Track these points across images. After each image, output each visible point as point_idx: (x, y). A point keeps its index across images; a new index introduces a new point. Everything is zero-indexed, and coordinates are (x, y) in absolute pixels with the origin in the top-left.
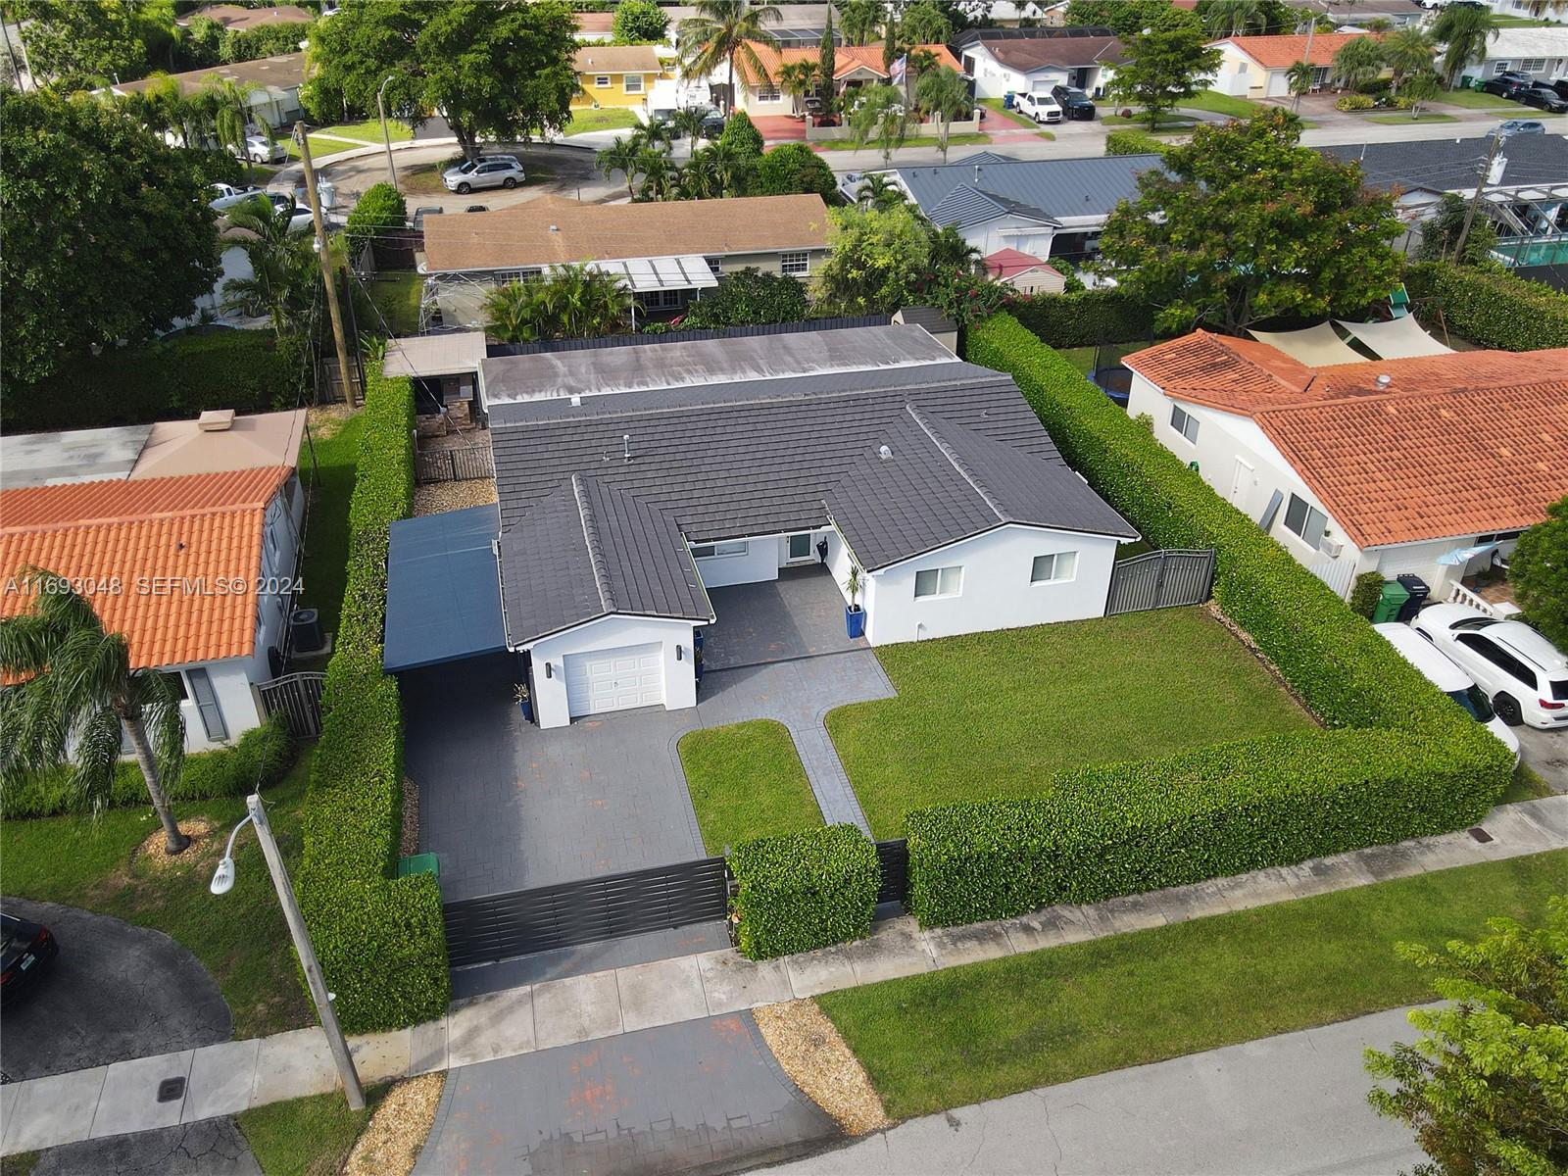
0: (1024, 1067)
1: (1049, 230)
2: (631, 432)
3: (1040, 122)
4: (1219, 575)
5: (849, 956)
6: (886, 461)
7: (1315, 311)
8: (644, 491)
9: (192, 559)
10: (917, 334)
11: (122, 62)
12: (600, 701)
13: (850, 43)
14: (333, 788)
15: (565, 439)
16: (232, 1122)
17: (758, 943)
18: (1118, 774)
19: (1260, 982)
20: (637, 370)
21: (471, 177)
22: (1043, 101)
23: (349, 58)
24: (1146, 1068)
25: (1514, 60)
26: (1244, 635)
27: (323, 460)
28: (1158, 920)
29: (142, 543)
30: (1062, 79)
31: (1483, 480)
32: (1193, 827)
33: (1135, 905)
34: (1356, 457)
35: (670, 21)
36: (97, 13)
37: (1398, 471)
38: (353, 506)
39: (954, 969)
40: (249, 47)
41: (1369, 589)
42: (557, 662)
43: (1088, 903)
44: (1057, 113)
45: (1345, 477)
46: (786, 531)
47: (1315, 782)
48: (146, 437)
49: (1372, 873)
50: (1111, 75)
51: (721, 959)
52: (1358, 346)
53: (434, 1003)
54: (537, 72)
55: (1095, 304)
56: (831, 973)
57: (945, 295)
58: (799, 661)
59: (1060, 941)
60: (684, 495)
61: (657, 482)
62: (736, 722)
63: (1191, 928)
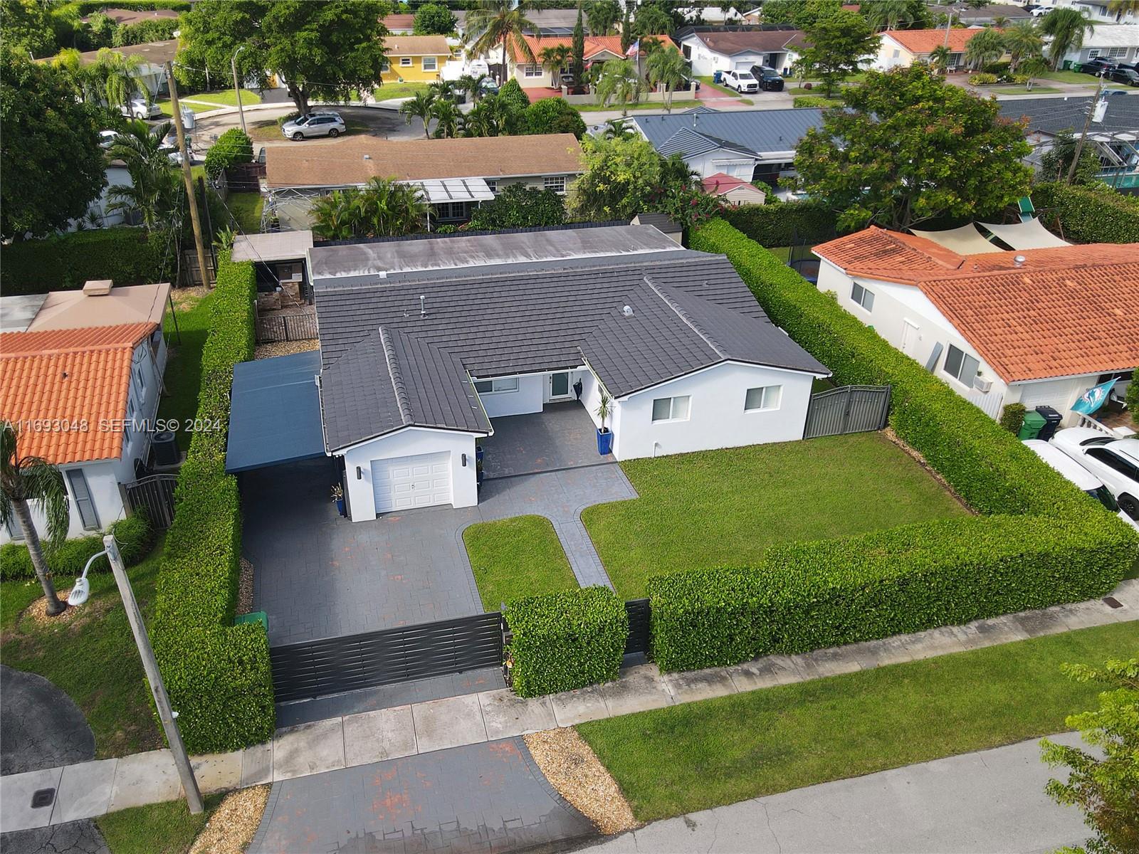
0: (748, 780)
1: (752, 161)
2: (428, 295)
3: (742, 92)
4: (894, 406)
5: (603, 695)
6: (629, 317)
7: (962, 212)
8: (436, 339)
9: (73, 385)
10: (650, 231)
11: (37, 44)
12: (400, 501)
13: (595, 35)
14: (183, 558)
15: (373, 300)
16: (92, 824)
17: (528, 682)
18: (820, 549)
19: (939, 715)
20: (432, 255)
21: (304, 127)
22: (744, 77)
23: (210, 36)
25: (1104, 49)
26: (915, 453)
27: (184, 326)
28: (854, 667)
29: (34, 373)
30: (759, 61)
31: (1102, 332)
32: (882, 590)
33: (835, 656)
34: (1000, 315)
35: (457, 20)
36: (17, 9)
37: (1035, 325)
38: (205, 352)
39: (689, 704)
40: (135, 37)
41: (1014, 417)
42: (366, 466)
43: (797, 654)
44: (755, 86)
45: (993, 329)
46: (549, 369)
47: (980, 554)
48: (42, 303)
49: (1027, 631)
50: (796, 57)
51: (498, 697)
52: (998, 242)
53: (262, 728)
54: (356, 47)
55: (788, 213)
56: (588, 707)
57: (672, 205)
58: (560, 472)
59: (775, 683)
60: (469, 342)
61: (447, 332)
62: (509, 517)
63: (882, 673)
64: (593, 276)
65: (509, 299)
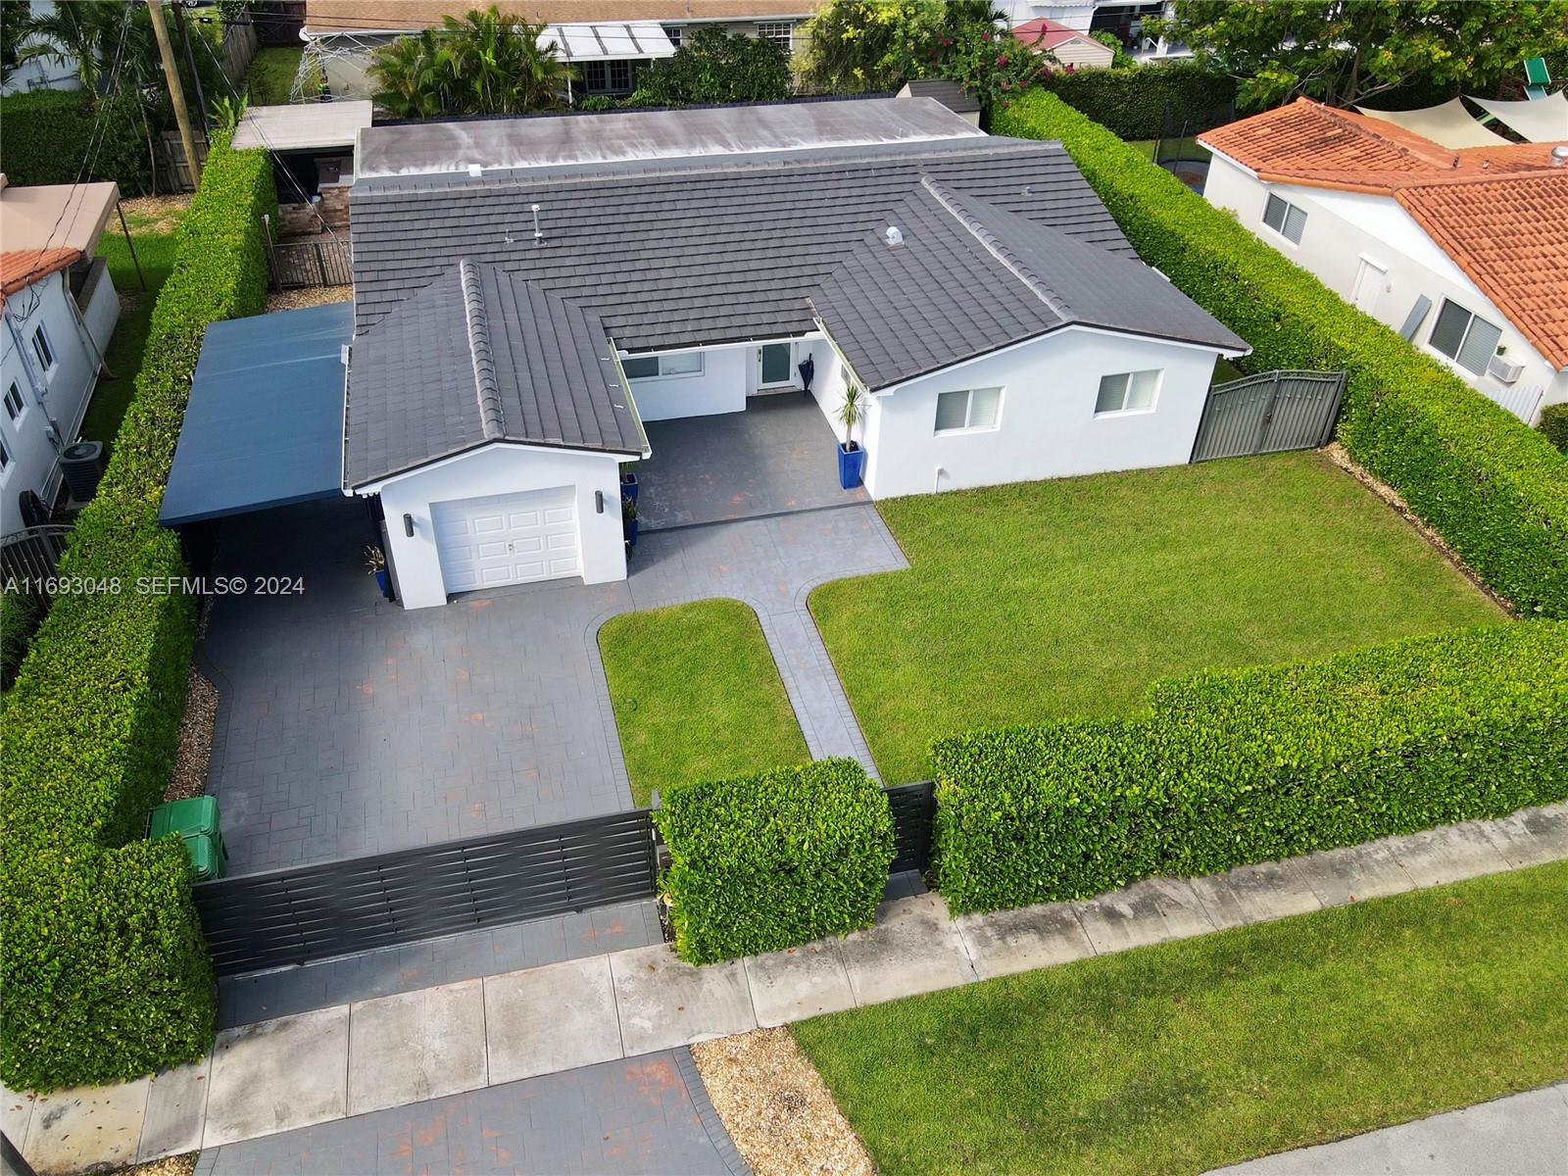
1: (1090, 2)
5: (842, 958)
6: (896, 248)
7: (1452, 76)
8: (559, 283)
10: (929, 107)
12: (487, 572)
14: (48, 698)
15: (454, 213)
17: (702, 941)
18: (1250, 684)
19: (1477, 1006)
24: (1316, 1151)
28: (1306, 902)
32: (1373, 766)
33: (1271, 879)
39: (1005, 981)
42: (422, 513)
43: (1202, 875)
45: (1528, 272)
46: (756, 338)
51: (646, 962)
53: (182, 1042)
55: (1152, 82)
56: (815, 985)
57: (966, 64)
58: (773, 520)
59: (1163, 935)
60: (616, 289)
61: (580, 271)
62: (682, 602)
63: (1363, 915)
64: (835, 176)
65: (690, 214)
